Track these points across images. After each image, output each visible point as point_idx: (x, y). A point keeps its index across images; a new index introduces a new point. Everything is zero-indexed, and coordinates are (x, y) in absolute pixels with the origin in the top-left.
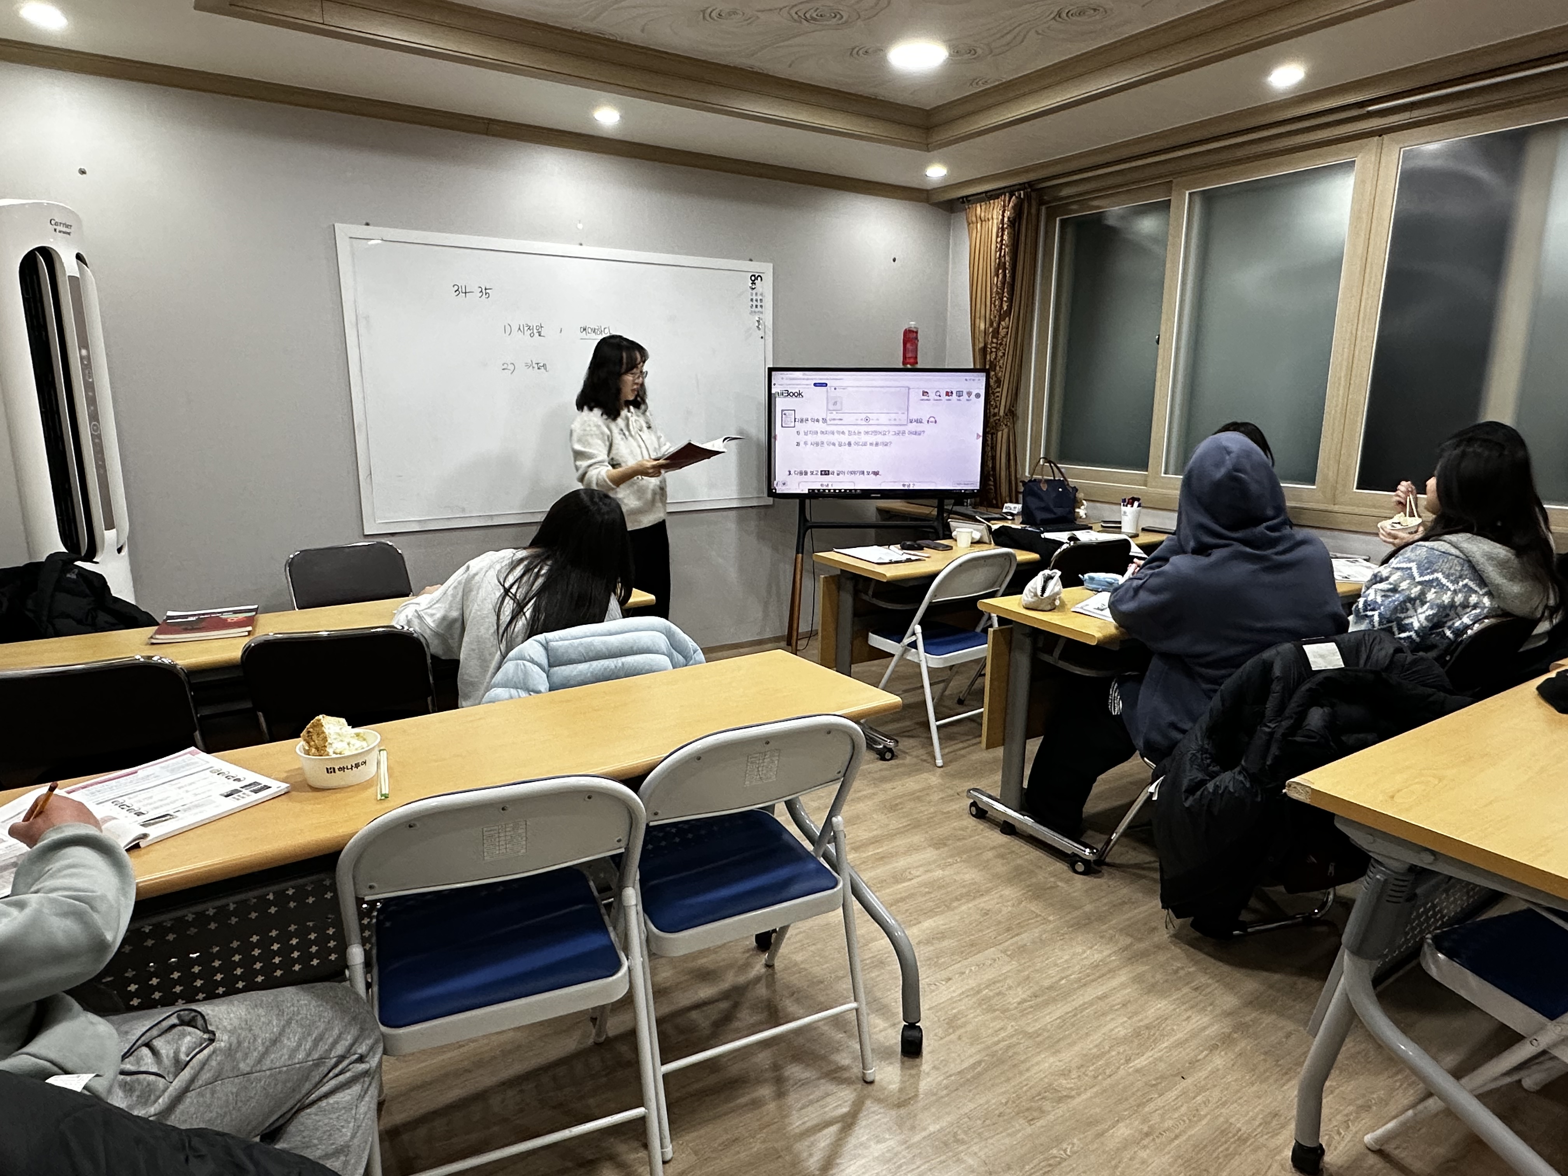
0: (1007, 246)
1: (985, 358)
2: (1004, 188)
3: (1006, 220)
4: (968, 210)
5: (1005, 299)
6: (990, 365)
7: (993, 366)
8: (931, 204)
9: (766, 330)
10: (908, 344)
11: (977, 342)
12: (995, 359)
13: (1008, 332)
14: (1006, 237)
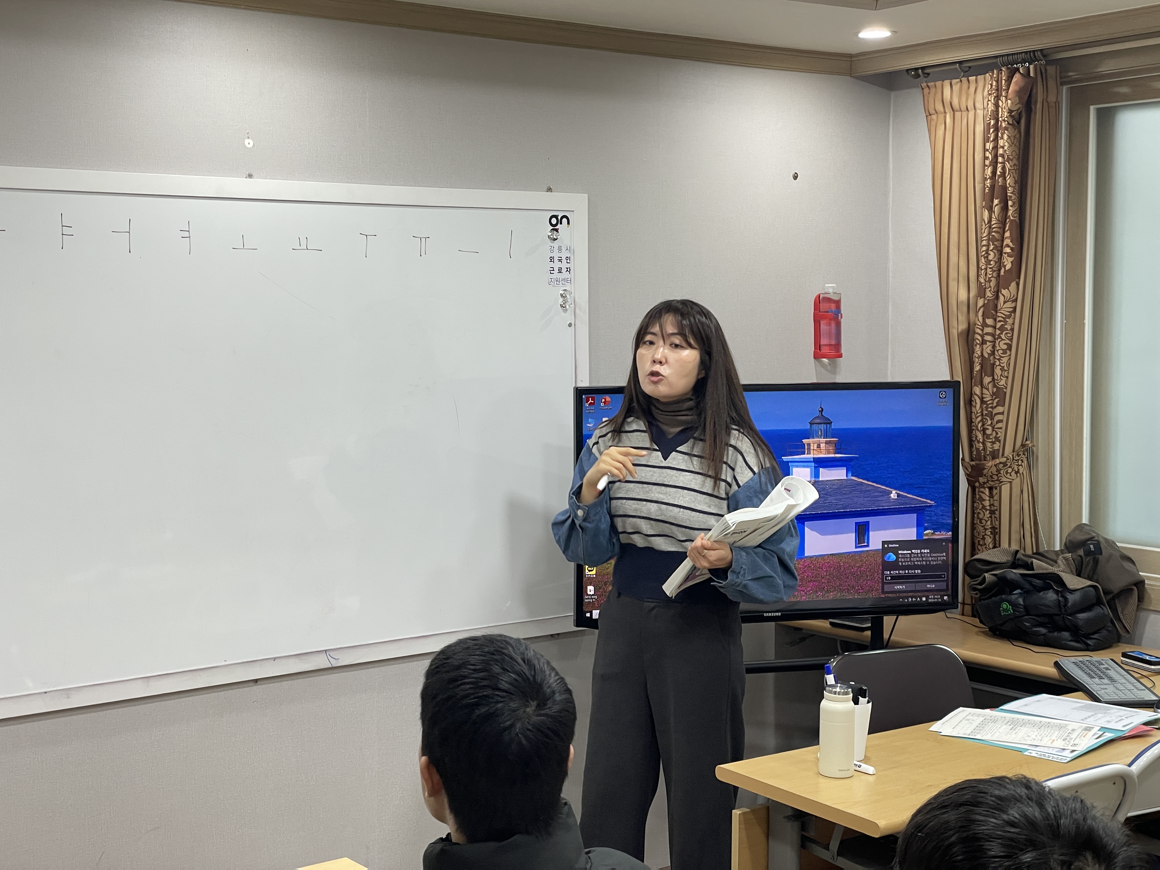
0: (1009, 160)
1: (970, 352)
2: (996, 57)
3: (1004, 114)
4: (926, 90)
5: (1008, 250)
6: (982, 365)
7: (988, 368)
8: (857, 78)
9: (577, 311)
10: (822, 322)
11: (954, 323)
12: (993, 353)
13: (1015, 308)
14: (1004, 142)
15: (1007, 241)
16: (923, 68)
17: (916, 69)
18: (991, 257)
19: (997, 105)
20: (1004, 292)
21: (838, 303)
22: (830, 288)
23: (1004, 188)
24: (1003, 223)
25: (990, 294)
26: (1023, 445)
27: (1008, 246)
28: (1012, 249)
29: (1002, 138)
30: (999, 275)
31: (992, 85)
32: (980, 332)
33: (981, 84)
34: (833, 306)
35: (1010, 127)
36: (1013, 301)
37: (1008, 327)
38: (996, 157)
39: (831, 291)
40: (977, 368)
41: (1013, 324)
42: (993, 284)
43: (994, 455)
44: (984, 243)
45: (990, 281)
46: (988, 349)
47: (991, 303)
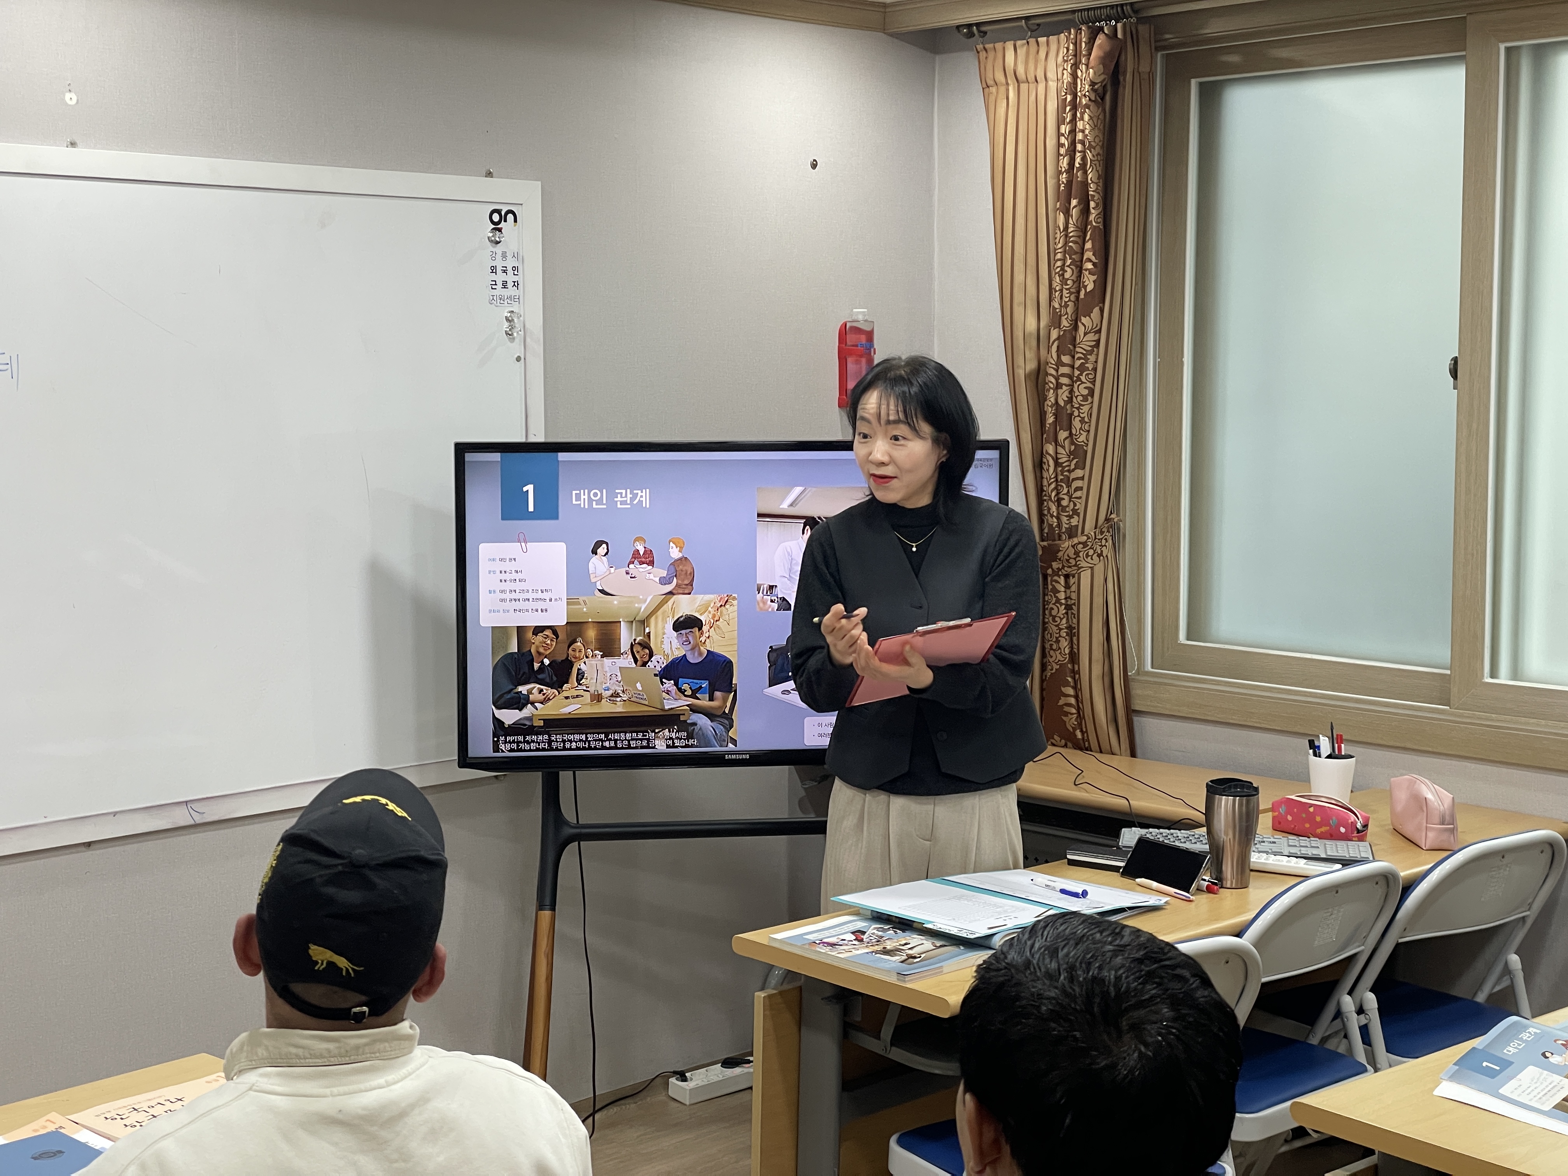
3: (1083, 87)
4: (983, 54)
5: (1089, 266)
6: (1056, 415)
7: (1064, 418)
8: (891, 35)
9: (528, 340)
10: (850, 360)
11: (1020, 361)
12: (1070, 400)
13: (1098, 341)
14: (1084, 124)
15: (1089, 255)
16: (978, 25)
17: (969, 26)
18: (1067, 275)
19: (1074, 76)
20: (1084, 320)
21: (870, 335)
22: (859, 314)
23: (1085, 185)
24: (1082, 230)
25: (1065, 323)
26: (1107, 520)
27: (1089, 260)
28: (1094, 264)
29: (1082, 119)
30: (1078, 298)
31: (1068, 49)
32: (1054, 372)
33: (1053, 47)
34: (863, 338)
35: (1092, 105)
36: (1096, 332)
37: (1090, 366)
38: (1073, 143)
39: (860, 317)
40: (1050, 419)
41: (1096, 362)
42: (1070, 310)
43: (1072, 532)
44: (1059, 256)
45: (1066, 306)
46: (1064, 394)
47: (1068, 335)
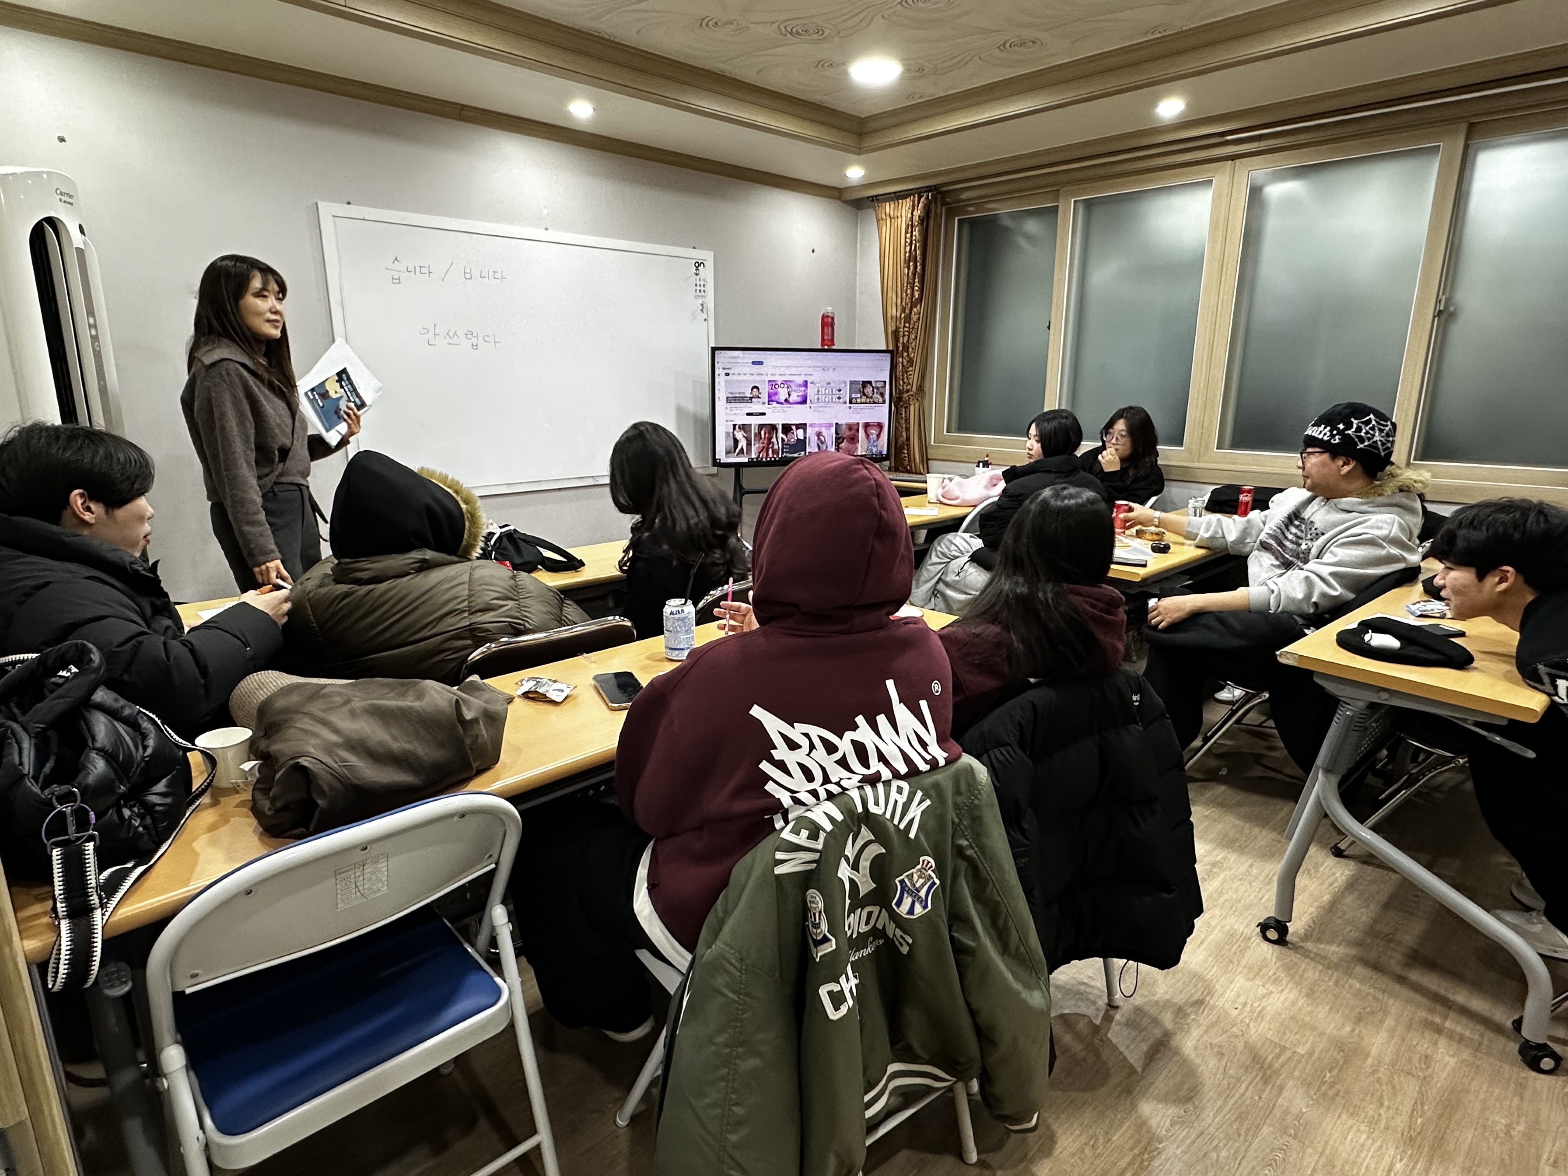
0: (918, 242)
1: (897, 341)
2: (912, 189)
3: (916, 218)
4: (877, 208)
5: (917, 288)
7: (906, 348)
8: (843, 201)
9: (709, 312)
10: (826, 327)
11: (889, 327)
12: (908, 341)
13: (919, 318)
14: (916, 233)
15: (917, 284)
16: (876, 196)
17: (872, 197)
18: (909, 291)
19: (912, 214)
20: (915, 310)
21: (833, 318)
22: (829, 309)
23: (916, 257)
24: (914, 274)
25: (907, 311)
26: (920, 387)
29: (915, 231)
30: (912, 301)
31: (910, 205)
32: (902, 331)
33: (905, 204)
34: (830, 320)
35: (919, 225)
37: (916, 327)
38: (911, 241)
39: (829, 312)
40: (901, 349)
41: (918, 326)
42: (909, 306)
43: (908, 391)
44: (905, 285)
45: (907, 304)
46: (906, 339)
47: (908, 316)
